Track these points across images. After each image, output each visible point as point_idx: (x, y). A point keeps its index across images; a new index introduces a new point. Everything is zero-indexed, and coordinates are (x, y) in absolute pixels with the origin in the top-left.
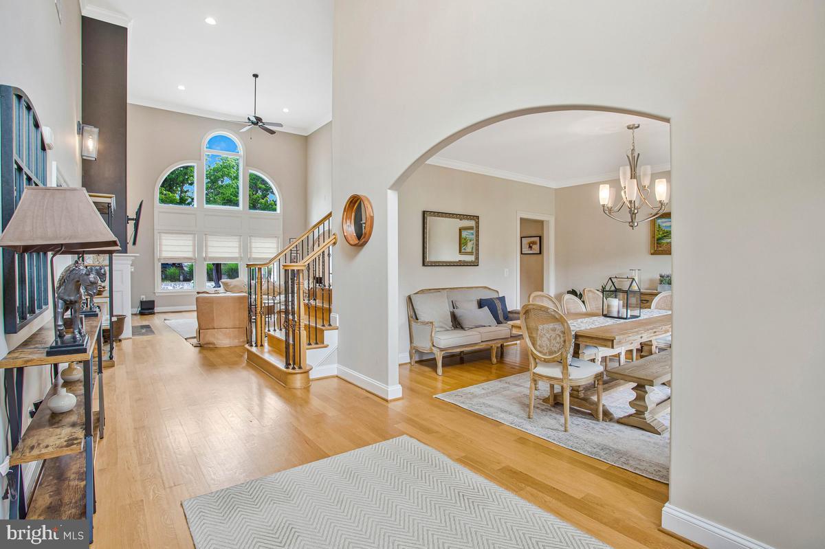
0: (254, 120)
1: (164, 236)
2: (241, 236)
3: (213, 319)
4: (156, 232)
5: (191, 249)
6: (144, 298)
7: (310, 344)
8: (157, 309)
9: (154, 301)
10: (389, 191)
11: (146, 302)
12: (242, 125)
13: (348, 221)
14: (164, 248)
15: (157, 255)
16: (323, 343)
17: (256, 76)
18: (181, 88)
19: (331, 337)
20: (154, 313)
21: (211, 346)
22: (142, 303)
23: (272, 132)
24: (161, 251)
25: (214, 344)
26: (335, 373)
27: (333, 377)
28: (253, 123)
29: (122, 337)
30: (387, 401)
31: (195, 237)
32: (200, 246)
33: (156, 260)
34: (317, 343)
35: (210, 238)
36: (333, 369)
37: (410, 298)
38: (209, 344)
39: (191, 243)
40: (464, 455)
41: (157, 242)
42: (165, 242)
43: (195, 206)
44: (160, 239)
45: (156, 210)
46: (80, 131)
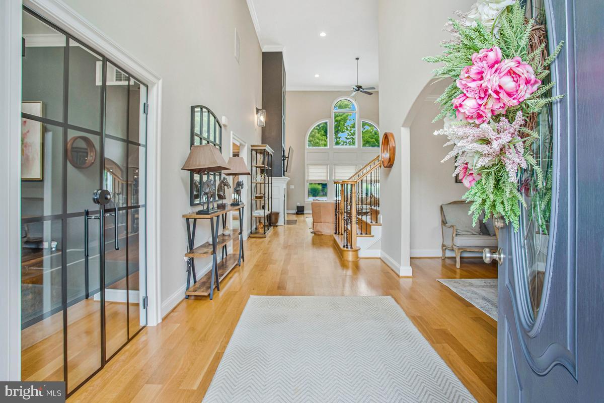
0: (357, 88)
1: (310, 167)
2: (356, 165)
3: (321, 217)
4: (306, 164)
5: (325, 174)
6: (299, 204)
7: (361, 234)
8: (305, 212)
9: (303, 207)
10: (402, 128)
11: (300, 207)
12: (351, 92)
13: (385, 151)
14: (310, 174)
15: (306, 178)
16: (370, 234)
17: (357, 59)
18: (317, 76)
19: (376, 230)
20: (303, 214)
21: (319, 233)
22: (298, 207)
23: (370, 94)
24: (308, 176)
25: (321, 232)
26: (379, 256)
27: (377, 258)
28: (356, 90)
29: (277, 224)
30: (399, 276)
31: (327, 167)
32: (331, 172)
33: (306, 182)
34: (366, 234)
35: (337, 167)
36: (378, 253)
37: (441, 207)
38: (319, 232)
39: (325, 171)
40: (419, 315)
41: (306, 171)
42: (310, 170)
43: (328, 147)
44: (308, 169)
45: (306, 151)
46: (257, 113)
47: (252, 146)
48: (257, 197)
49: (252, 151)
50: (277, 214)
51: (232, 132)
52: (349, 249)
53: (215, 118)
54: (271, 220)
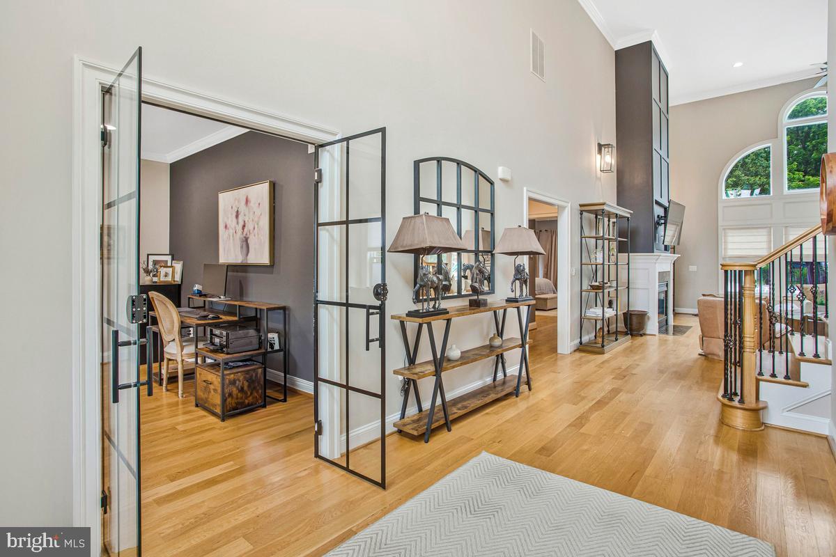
1: (730, 233)
4: (720, 229)
5: (766, 244)
14: (730, 246)
15: (722, 254)
16: (799, 381)
18: (738, 65)
21: (716, 358)
24: (726, 249)
26: (825, 433)
31: (770, 232)
33: (721, 259)
36: (822, 425)
39: (765, 238)
41: (722, 239)
42: (730, 239)
43: (771, 194)
44: (725, 236)
45: (720, 206)
46: (600, 151)
47: (581, 206)
48: (593, 287)
49: (581, 214)
50: (642, 316)
51: (525, 188)
52: (736, 403)
53: (476, 171)
54: (633, 324)
